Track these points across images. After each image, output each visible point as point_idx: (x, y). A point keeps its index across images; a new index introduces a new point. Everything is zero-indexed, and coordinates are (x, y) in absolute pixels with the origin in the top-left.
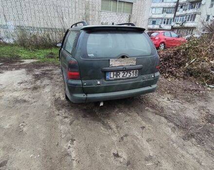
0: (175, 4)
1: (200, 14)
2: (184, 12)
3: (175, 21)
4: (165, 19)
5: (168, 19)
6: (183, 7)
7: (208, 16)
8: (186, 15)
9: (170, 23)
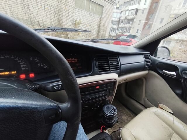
0: (118, 19)
1: (133, 28)
2: (123, 26)
3: (118, 31)
4: (112, 29)
5: (114, 29)
6: (123, 22)
7: (138, 30)
8: (125, 27)
9: (115, 32)
